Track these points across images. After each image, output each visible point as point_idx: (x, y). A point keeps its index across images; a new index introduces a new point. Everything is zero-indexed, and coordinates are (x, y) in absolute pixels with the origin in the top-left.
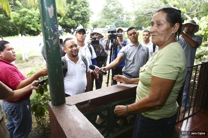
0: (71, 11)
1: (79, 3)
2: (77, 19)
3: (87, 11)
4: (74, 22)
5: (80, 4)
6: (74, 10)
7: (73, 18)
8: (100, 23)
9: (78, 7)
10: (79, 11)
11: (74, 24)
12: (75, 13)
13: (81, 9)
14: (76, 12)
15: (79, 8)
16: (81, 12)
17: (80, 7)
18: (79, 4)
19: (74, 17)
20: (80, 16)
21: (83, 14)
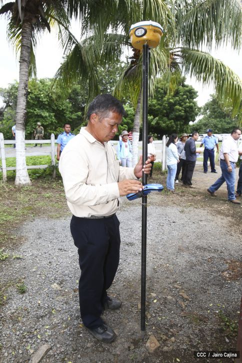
0: (168, 106)
1: (182, 93)
2: (178, 118)
3: (193, 105)
4: (173, 123)
5: (184, 95)
6: (175, 104)
7: (170, 116)
8: (205, 125)
9: (181, 100)
10: (181, 106)
11: (172, 127)
12: (175, 110)
13: (185, 103)
14: (177, 107)
15: (181, 102)
16: (185, 108)
17: (183, 100)
18: (181, 95)
19: (172, 115)
20: (183, 113)
21: (187, 111)
